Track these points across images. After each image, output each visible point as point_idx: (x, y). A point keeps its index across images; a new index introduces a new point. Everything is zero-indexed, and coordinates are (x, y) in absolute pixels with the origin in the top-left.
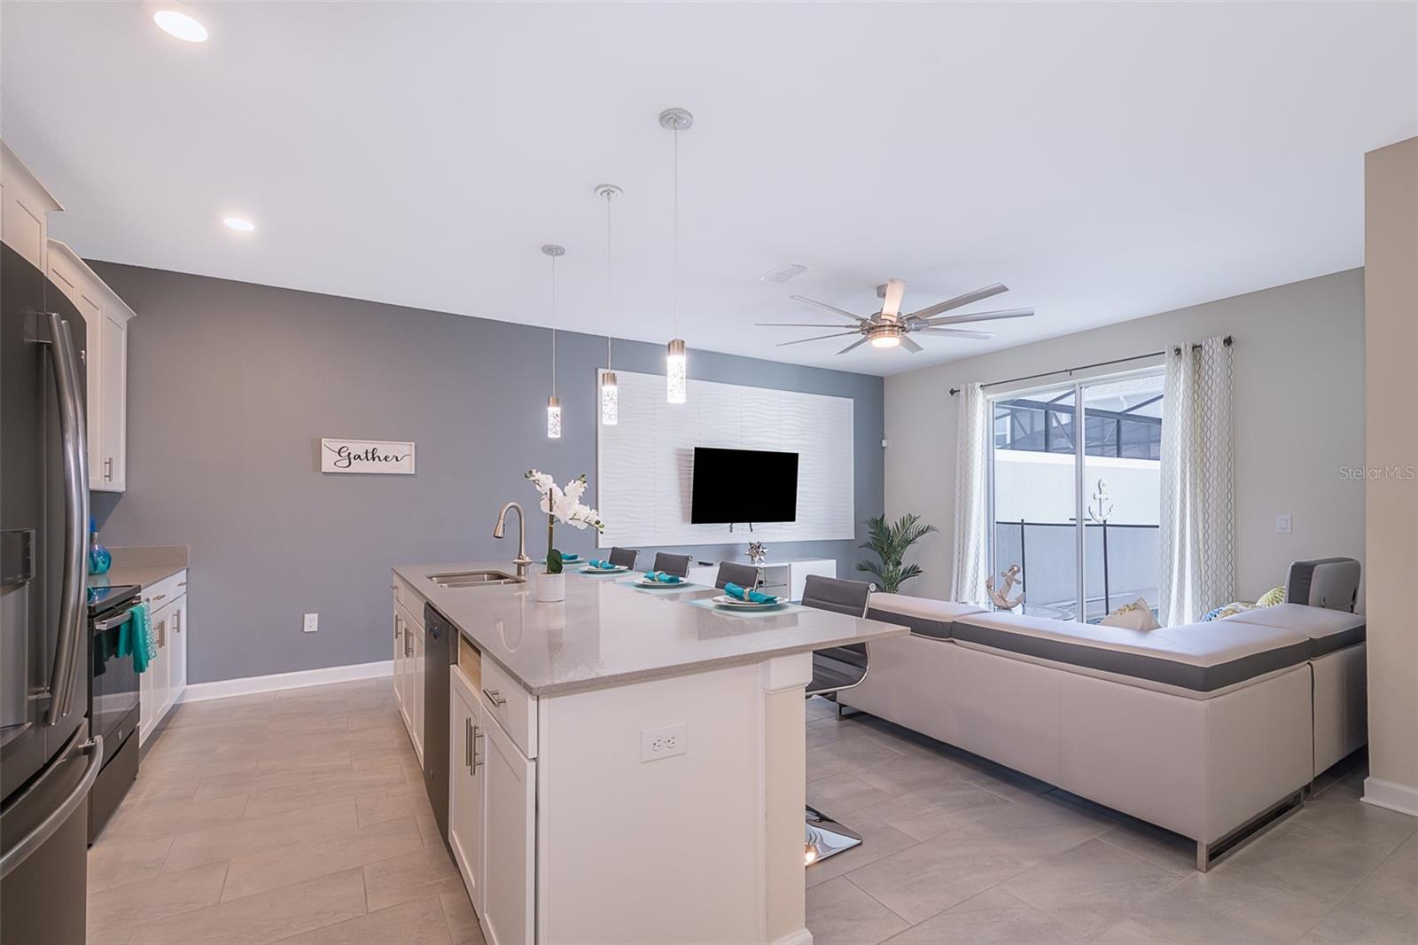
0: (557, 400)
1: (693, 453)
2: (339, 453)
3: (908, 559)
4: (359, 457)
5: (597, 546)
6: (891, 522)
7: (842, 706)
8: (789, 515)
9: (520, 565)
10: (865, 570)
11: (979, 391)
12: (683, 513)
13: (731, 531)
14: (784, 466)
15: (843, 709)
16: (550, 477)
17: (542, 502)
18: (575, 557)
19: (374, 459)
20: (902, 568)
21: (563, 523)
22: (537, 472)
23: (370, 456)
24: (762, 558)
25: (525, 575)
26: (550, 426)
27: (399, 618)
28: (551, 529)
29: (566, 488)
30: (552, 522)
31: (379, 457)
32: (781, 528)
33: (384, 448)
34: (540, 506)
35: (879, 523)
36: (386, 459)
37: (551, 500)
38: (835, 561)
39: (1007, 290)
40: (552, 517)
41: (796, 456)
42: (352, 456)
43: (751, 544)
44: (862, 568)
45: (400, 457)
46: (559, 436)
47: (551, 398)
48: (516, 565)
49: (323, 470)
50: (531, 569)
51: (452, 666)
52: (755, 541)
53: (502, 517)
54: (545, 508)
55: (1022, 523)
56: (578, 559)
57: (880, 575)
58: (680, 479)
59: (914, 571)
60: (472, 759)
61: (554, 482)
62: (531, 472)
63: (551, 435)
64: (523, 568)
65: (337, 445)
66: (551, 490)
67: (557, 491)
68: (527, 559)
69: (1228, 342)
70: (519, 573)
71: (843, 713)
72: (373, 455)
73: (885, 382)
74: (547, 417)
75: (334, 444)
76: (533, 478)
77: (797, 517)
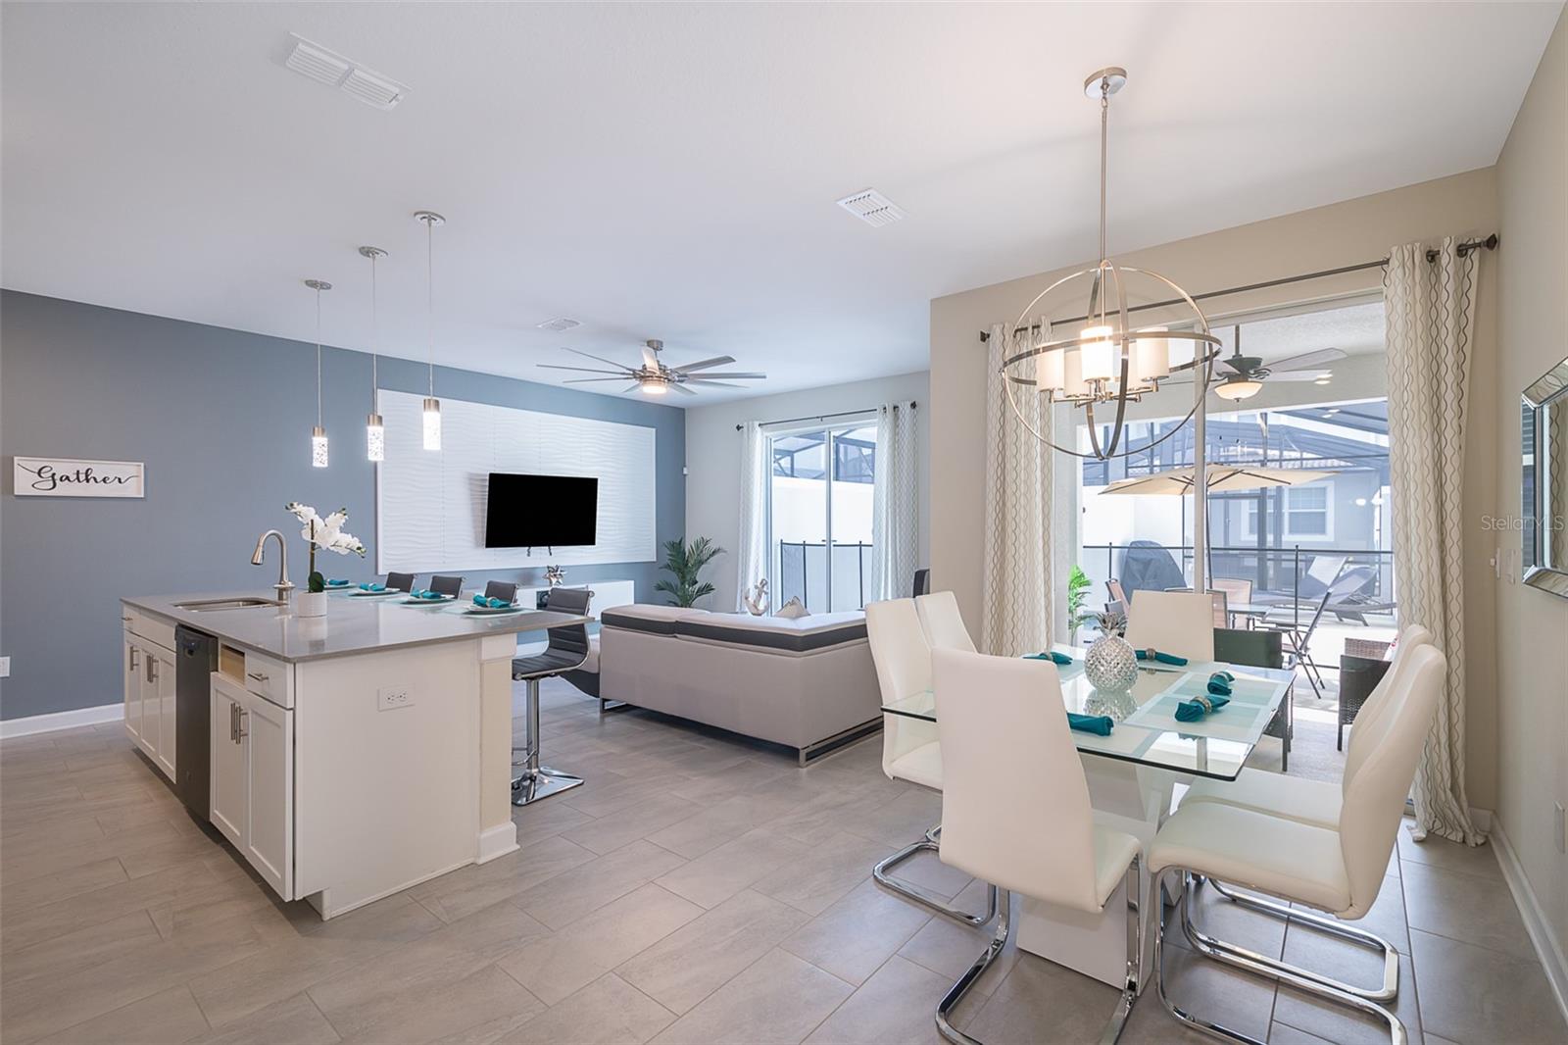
0: (323, 431)
1: (488, 478)
2: (39, 473)
3: (702, 577)
4: (67, 478)
5: (376, 573)
6: (689, 545)
7: (604, 700)
8: (589, 539)
9: (281, 591)
10: (663, 589)
11: (758, 429)
12: (476, 538)
13: (529, 555)
14: (582, 492)
15: (606, 703)
16: (312, 509)
17: (303, 531)
18: (346, 582)
19: (88, 481)
20: (697, 586)
21: (324, 548)
22: (298, 504)
23: (82, 477)
24: (560, 580)
25: (287, 599)
26: (315, 456)
27: (135, 649)
28: (312, 555)
29: (326, 520)
30: (313, 549)
31: (95, 479)
32: (582, 552)
33: (99, 469)
34: (301, 535)
35: (677, 548)
36: (104, 480)
37: (312, 529)
38: (633, 582)
39: (734, 361)
40: (313, 544)
41: (595, 481)
42: (57, 477)
43: (548, 567)
44: (660, 588)
45: (125, 479)
46: (326, 465)
47: (316, 429)
48: (277, 591)
49: (16, 493)
50: (294, 594)
51: (212, 673)
52: (553, 565)
53: (261, 544)
54: (307, 535)
55: (804, 545)
56: (349, 584)
57: (676, 593)
58: (473, 504)
59: (708, 589)
60: (237, 734)
61: (316, 513)
62: (292, 505)
63: (316, 464)
64: (284, 593)
65: (37, 464)
66: (312, 521)
67: (319, 523)
68: (290, 584)
69: (914, 405)
70: (281, 597)
71: (606, 708)
72: (87, 476)
73: (686, 414)
74: (312, 445)
75: (34, 463)
76: (293, 510)
77: (597, 541)
